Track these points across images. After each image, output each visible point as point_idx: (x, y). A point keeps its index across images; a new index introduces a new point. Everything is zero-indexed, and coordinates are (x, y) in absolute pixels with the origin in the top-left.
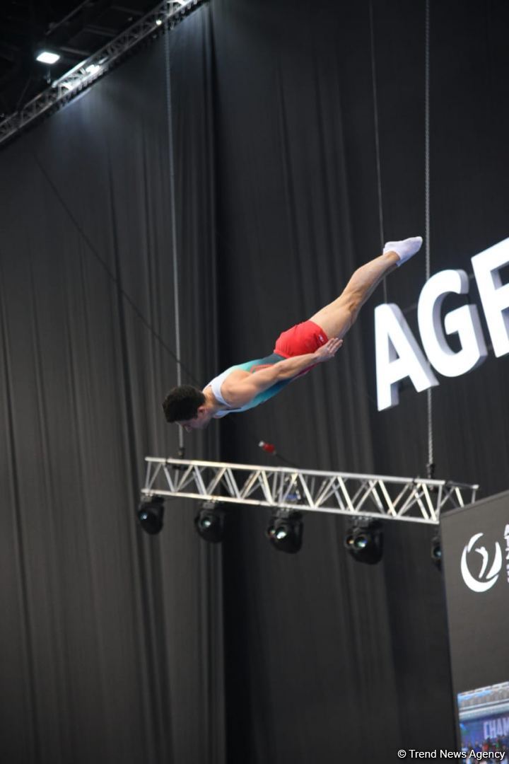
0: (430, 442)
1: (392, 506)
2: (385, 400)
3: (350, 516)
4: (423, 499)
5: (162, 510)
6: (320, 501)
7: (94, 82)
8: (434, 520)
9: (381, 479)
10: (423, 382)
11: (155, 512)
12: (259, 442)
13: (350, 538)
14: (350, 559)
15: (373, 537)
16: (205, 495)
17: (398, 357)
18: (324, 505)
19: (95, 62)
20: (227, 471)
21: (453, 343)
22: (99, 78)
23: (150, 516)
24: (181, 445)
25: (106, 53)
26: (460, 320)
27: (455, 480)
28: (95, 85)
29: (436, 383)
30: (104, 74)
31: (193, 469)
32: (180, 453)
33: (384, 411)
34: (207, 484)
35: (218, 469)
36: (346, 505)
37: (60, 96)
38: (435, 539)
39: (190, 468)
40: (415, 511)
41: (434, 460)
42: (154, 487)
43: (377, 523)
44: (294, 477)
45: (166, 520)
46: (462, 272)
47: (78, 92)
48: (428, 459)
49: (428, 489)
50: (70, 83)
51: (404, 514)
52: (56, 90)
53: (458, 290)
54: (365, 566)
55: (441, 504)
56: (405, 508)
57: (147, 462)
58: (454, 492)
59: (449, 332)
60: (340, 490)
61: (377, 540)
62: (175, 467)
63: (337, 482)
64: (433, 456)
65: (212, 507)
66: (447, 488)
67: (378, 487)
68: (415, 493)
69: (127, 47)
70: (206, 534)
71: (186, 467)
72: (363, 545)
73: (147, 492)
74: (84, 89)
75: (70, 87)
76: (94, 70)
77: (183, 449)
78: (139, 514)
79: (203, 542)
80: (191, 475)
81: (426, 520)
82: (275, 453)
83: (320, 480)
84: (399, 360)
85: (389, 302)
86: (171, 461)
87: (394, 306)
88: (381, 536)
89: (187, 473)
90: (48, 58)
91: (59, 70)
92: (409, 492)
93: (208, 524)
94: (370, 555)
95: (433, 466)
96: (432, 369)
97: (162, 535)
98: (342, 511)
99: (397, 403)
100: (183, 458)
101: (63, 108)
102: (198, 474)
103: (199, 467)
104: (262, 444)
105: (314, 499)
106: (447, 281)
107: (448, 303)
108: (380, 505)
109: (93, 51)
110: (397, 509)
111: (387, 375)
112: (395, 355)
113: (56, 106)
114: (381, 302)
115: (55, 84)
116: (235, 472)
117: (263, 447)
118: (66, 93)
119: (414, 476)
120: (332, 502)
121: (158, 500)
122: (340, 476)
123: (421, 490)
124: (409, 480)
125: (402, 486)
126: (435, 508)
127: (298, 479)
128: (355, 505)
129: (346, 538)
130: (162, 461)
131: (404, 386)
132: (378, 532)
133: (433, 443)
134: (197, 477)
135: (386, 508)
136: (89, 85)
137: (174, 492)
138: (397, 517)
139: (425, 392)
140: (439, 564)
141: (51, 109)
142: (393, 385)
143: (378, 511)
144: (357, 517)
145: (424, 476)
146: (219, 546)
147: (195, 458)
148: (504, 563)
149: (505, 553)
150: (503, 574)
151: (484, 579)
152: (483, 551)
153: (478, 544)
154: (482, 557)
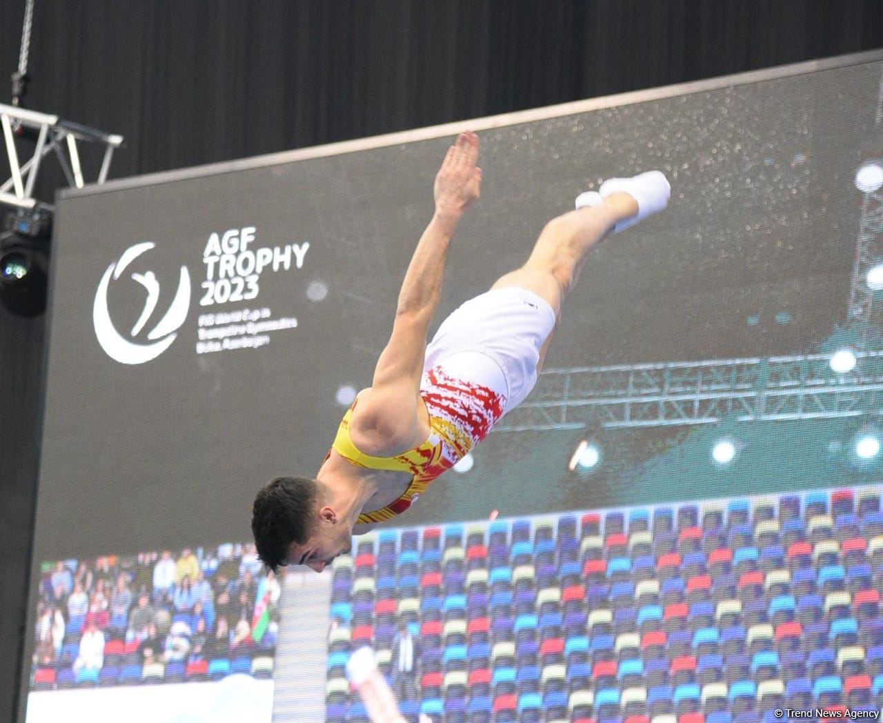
148: (196, 310)
149: (198, 292)
150: (188, 332)
151: (142, 339)
152: (149, 281)
153: (139, 265)
154: (143, 292)
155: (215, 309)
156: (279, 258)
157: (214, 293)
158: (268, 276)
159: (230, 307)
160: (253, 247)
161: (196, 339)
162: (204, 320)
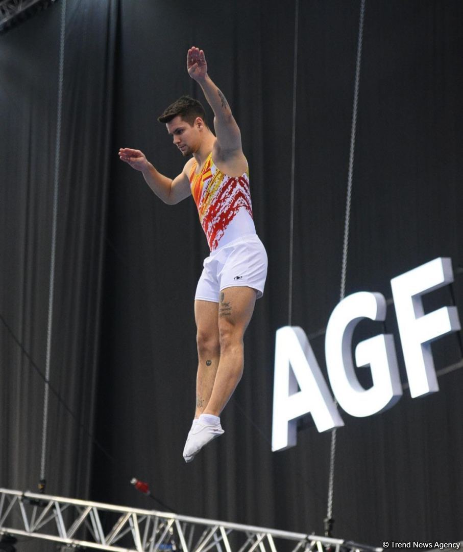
0: (330, 493)
9: (270, 533)
12: (131, 479)
16: (65, 538)
17: (299, 390)
20: (92, 510)
21: (364, 378)
24: (42, 477)
29: (341, 424)
31: (54, 507)
32: (40, 487)
34: (67, 526)
35: (83, 508)
39: (50, 504)
41: (332, 514)
42: (5, 525)
44: (170, 524)
46: (380, 296)
48: (326, 512)
49: (323, 548)
53: (373, 316)
57: (1, 494)
59: (359, 364)
60: (221, 543)
62: (32, 501)
64: (333, 510)
68: (308, 551)
71: (46, 503)
77: (44, 482)
80: (51, 512)
82: (149, 493)
83: (200, 528)
84: (299, 393)
85: (293, 324)
86: (29, 494)
87: (299, 330)
89: (47, 510)
92: (302, 549)
95: (331, 522)
96: (339, 408)
99: (294, 443)
100: (43, 492)
102: (58, 511)
103: (61, 504)
104: (134, 481)
107: (361, 330)
112: (296, 388)
114: (284, 324)
116: (101, 512)
117: (136, 484)
119: (309, 533)
121: (9, 539)
123: (314, 548)
124: (302, 536)
127: (174, 526)
130: (18, 493)
131: (303, 424)
133: (333, 494)
134: (57, 515)
137: (29, 532)
139: (328, 433)
142: (290, 422)
145: (320, 533)
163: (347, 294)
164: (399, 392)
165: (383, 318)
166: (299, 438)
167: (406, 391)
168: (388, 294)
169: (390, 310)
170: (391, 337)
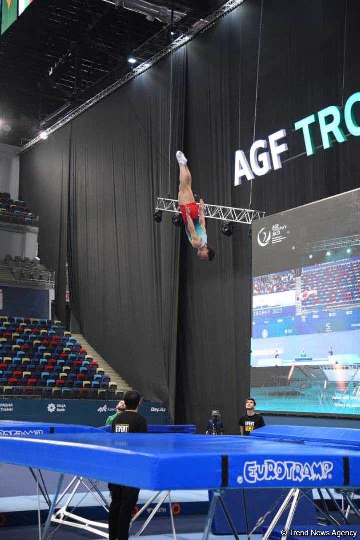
0: (251, 197)
1: (237, 218)
2: (237, 183)
3: (223, 221)
4: (247, 216)
5: (162, 215)
6: (214, 215)
7: (147, 70)
8: (250, 223)
9: (234, 209)
10: (250, 177)
11: (160, 216)
13: (223, 228)
14: (222, 234)
15: (230, 228)
16: (176, 211)
17: (242, 169)
18: (215, 216)
19: (148, 63)
21: (261, 165)
22: (149, 68)
23: (158, 217)
24: (169, 194)
25: (152, 60)
26: (264, 157)
27: (258, 210)
28: (148, 71)
29: (254, 178)
30: (151, 67)
33: (236, 187)
34: (177, 208)
36: (222, 217)
37: (136, 74)
38: (250, 229)
39: (172, 202)
40: (244, 220)
42: (159, 208)
43: (232, 223)
44: (206, 207)
45: (163, 218)
46: (265, 141)
47: (142, 73)
48: (250, 203)
49: (249, 213)
50: (139, 70)
51: (241, 221)
52: (134, 72)
53: (264, 147)
54: (227, 237)
55: (253, 218)
56: (241, 219)
57: (157, 200)
58: (258, 215)
59: (260, 161)
60: (220, 212)
61: (231, 229)
62: (167, 201)
63: (219, 209)
64: (252, 202)
65: (178, 215)
66: (255, 213)
67: (233, 211)
68: (245, 214)
69: (159, 58)
70: (176, 224)
71: (170, 202)
72: (226, 230)
73: (157, 209)
74: (144, 72)
75: (140, 71)
76: (147, 66)
77: (170, 196)
78: (156, 215)
79: (174, 226)
80: (172, 204)
81: (248, 223)
83: (214, 208)
85: (241, 150)
86: (166, 199)
87: (242, 152)
88: (233, 227)
89: (170, 204)
90: (132, 61)
91: (136, 65)
92: (243, 213)
93: (176, 221)
94: (229, 233)
95: (251, 205)
96: (254, 173)
97: (161, 223)
98: (221, 219)
99: (241, 184)
100: (169, 198)
101: (136, 79)
102: (174, 204)
103: (175, 202)
105: (212, 214)
106: (260, 144)
107: (260, 151)
108: (233, 217)
109: (147, 60)
110: (239, 219)
111: (238, 174)
113: (134, 78)
114: (238, 150)
115: (134, 70)
118: (138, 73)
119: (245, 209)
120: (218, 216)
121: (160, 212)
122: (221, 207)
123: (247, 213)
124: (243, 210)
125: (241, 211)
126: (251, 219)
127: (207, 207)
128: (225, 217)
129: (221, 227)
130: (163, 199)
131: (244, 178)
132: (232, 226)
135: (235, 218)
136: (146, 71)
137: (166, 210)
138: (239, 222)
139: (250, 181)
140: (251, 237)
141: (132, 78)
142: (240, 178)
143: (232, 219)
144: (225, 221)
145: (248, 209)
146: (180, 228)
147: (173, 199)
148: (272, 237)
149: (272, 235)
150: (271, 241)
151: (265, 243)
152: (265, 234)
153: (264, 231)
154: (264, 235)
155: (275, 237)
156: (283, 228)
157: (274, 234)
158: (282, 231)
159: (277, 236)
160: (279, 227)
161: (272, 242)
162: (273, 239)
163: (255, 141)
164: (271, 169)
165: (266, 147)
166: (242, 182)
167: (273, 168)
168: (268, 140)
169: (269, 145)
170: (268, 153)
